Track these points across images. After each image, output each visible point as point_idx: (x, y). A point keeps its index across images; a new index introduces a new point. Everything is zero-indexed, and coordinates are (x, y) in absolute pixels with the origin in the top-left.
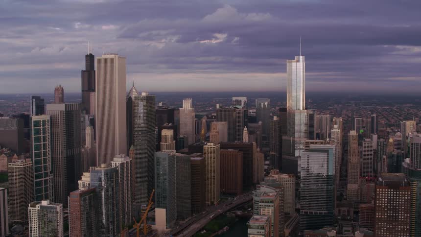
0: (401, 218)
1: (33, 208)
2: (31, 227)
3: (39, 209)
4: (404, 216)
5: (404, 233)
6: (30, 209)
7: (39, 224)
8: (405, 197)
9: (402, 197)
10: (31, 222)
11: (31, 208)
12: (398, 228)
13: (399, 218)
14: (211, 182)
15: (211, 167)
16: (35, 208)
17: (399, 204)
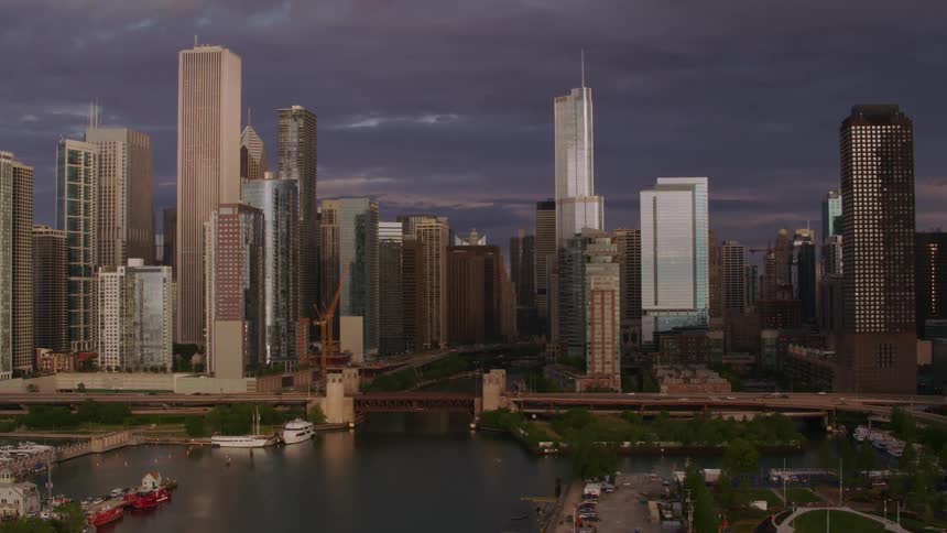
0: (898, 179)
1: (109, 274)
2: (102, 316)
3: (123, 274)
4: (902, 174)
5: (903, 205)
6: (102, 277)
7: (122, 308)
8: (902, 138)
9: (897, 139)
10: (103, 305)
11: (106, 274)
12: (894, 197)
13: (893, 178)
14: (431, 299)
15: (432, 267)
16: (114, 274)
17: (892, 152)
